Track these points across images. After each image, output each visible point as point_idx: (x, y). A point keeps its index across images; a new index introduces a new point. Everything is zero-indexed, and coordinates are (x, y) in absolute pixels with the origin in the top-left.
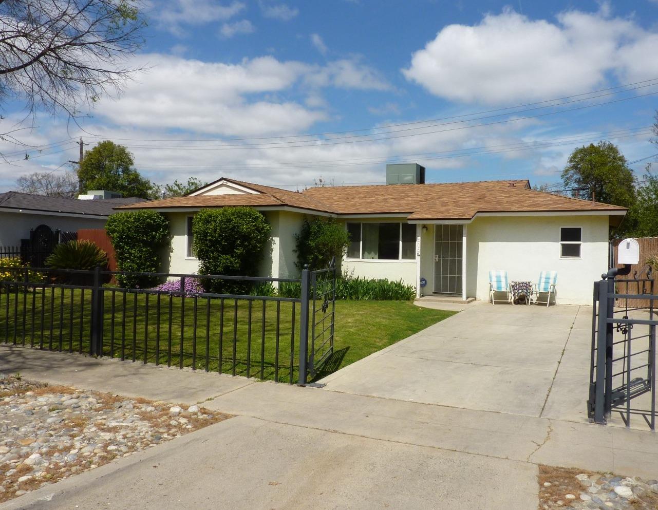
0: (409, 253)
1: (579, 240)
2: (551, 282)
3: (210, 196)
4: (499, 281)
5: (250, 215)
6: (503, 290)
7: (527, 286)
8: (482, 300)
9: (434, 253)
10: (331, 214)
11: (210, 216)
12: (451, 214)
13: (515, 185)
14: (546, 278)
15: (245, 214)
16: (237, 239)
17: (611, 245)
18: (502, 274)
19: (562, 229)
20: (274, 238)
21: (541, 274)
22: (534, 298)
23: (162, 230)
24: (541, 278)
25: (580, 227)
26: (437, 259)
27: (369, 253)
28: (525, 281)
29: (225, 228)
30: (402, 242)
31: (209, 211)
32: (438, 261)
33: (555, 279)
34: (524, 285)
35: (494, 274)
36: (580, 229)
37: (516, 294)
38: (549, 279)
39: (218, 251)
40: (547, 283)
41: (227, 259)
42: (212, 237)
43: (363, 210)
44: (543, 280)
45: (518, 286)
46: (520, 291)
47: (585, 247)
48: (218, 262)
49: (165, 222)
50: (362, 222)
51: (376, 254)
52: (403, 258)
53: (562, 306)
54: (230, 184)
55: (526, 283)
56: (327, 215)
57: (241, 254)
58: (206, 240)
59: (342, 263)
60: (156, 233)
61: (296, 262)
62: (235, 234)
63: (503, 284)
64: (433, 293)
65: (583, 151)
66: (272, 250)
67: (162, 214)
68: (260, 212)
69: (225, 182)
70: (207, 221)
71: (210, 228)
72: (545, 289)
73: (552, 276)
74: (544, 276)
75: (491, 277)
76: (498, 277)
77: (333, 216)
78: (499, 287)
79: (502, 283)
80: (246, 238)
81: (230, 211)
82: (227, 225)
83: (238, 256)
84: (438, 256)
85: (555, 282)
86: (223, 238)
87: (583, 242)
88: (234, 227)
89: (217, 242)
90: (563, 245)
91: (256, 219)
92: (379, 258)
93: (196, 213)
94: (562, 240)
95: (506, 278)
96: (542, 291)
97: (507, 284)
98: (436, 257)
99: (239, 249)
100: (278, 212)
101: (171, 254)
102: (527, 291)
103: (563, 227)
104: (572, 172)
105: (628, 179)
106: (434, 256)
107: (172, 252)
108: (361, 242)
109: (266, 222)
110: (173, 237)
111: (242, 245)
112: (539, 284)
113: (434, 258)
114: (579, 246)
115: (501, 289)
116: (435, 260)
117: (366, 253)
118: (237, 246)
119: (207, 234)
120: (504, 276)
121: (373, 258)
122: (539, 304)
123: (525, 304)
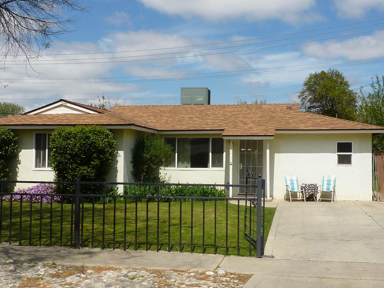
0: (218, 163)
1: (351, 152)
2: (332, 183)
3: (50, 115)
4: (292, 184)
5: (103, 133)
6: (296, 191)
7: (314, 187)
8: (278, 198)
9: (239, 162)
10: (155, 131)
11: (70, 134)
12: (255, 132)
13: (291, 108)
14: (328, 181)
15: (99, 132)
16: (94, 152)
17: (373, 155)
18: (295, 179)
19: (338, 143)
20: (119, 152)
21: (323, 177)
22: (319, 196)
23: (13, 144)
24: (323, 180)
25: (351, 142)
26: (241, 167)
27: (183, 163)
28: (313, 183)
29: (84, 144)
30: (212, 153)
31: (68, 129)
32: (241, 168)
33: (335, 181)
34: (312, 186)
35: (288, 178)
36: (351, 143)
37: (307, 194)
38: (330, 181)
39: (77, 163)
40: (329, 184)
41: (85, 170)
42: (72, 150)
43: (178, 128)
44: (326, 182)
45: (308, 187)
46: (310, 191)
47: (355, 156)
48: (76, 172)
49: (15, 138)
50: (177, 137)
51: (188, 163)
52: (213, 166)
53: (339, 202)
54: (68, 105)
55: (314, 185)
56: (152, 132)
57: (97, 165)
58: (66, 154)
59: (160, 171)
60: (8, 147)
61: (132, 171)
62: (92, 148)
63: (296, 186)
64: (239, 194)
65: (316, 76)
66: (117, 162)
67: (13, 130)
68: (110, 130)
69: (65, 103)
70: (67, 138)
71: (70, 144)
72: (328, 189)
73: (332, 179)
74: (326, 179)
75: (286, 181)
76: (292, 181)
77: (156, 132)
78: (293, 188)
79: (294, 185)
80: (101, 152)
81: (87, 129)
82: (86, 141)
83: (94, 167)
84: (241, 164)
85: (335, 184)
86: (82, 152)
87: (354, 153)
88: (92, 143)
89: (77, 155)
90: (338, 155)
91: (107, 136)
92: (192, 167)
93: (53, 130)
94: (338, 152)
95: (297, 180)
96: (325, 190)
97: (298, 186)
98: (240, 165)
99: (94, 161)
100: (122, 130)
101: (19, 166)
102: (315, 191)
103: (338, 142)
104: (308, 93)
105: (352, 100)
106: (239, 164)
107: (20, 163)
108: (176, 154)
109: (114, 138)
110: (21, 151)
111: (98, 158)
112: (323, 186)
113: (239, 165)
114: (351, 155)
115: (294, 190)
116: (240, 168)
117: (180, 162)
118: (93, 158)
119: (67, 149)
120: (296, 180)
121: (186, 167)
122: (322, 201)
123: (313, 200)
